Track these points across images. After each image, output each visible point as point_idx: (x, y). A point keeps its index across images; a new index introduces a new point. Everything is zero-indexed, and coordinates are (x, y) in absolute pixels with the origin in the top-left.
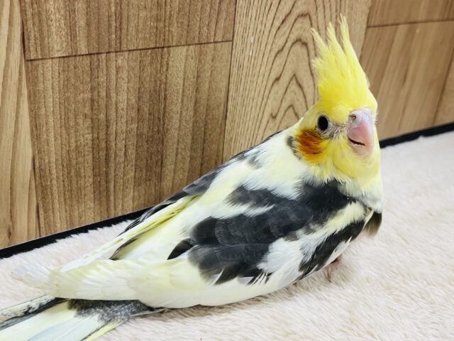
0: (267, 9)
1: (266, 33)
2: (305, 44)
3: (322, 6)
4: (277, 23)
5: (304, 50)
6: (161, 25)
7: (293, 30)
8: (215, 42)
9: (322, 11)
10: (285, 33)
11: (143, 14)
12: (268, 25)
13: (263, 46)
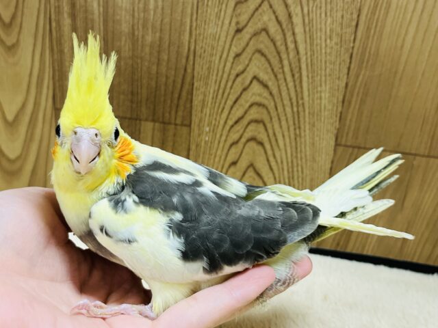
0: (220, 110)
1: (221, 127)
2: (261, 144)
3: (277, 118)
4: (230, 123)
5: (260, 148)
6: (134, 106)
7: (247, 130)
8: (176, 125)
9: (278, 122)
10: (238, 131)
11: (122, 97)
12: (222, 122)
13: (218, 136)
